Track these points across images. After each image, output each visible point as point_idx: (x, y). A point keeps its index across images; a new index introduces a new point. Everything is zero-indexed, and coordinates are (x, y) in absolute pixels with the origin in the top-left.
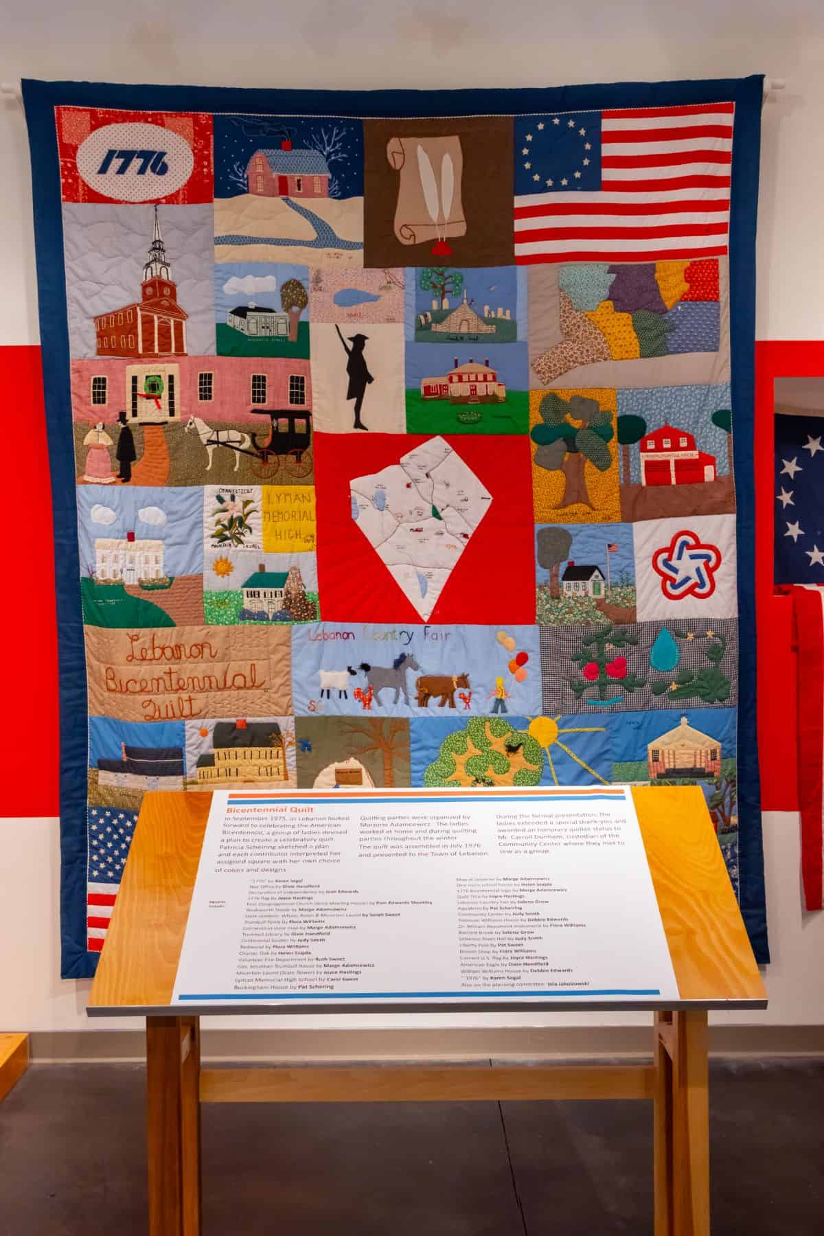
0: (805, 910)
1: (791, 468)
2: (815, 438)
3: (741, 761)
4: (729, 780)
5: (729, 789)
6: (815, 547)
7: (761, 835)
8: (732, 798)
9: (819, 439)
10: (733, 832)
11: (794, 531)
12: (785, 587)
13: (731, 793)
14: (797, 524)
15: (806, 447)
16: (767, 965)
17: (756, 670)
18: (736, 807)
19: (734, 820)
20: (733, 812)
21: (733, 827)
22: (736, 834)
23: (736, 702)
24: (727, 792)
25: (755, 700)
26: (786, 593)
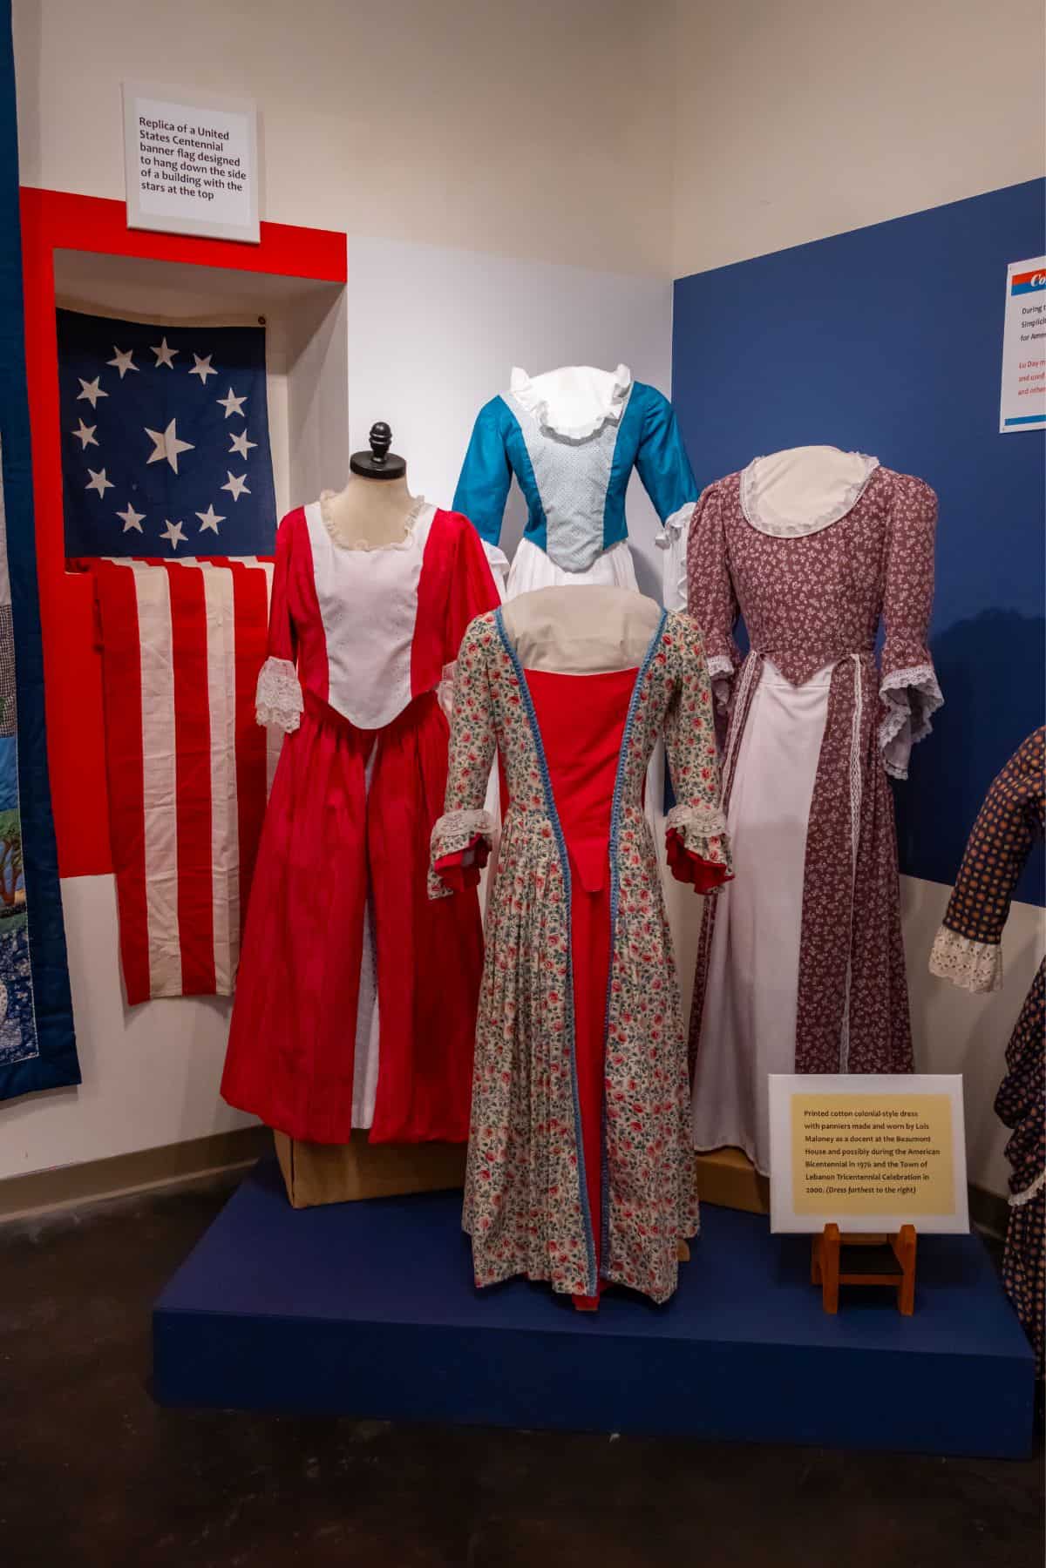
0: (127, 1004)
1: (92, 391)
2: (124, 351)
3: (25, 814)
4: (9, 840)
5: (10, 853)
6: (130, 506)
7: (61, 911)
8: (15, 866)
9: (131, 353)
10: (19, 912)
11: (99, 482)
12: (84, 561)
13: (13, 857)
14: (104, 472)
15: (112, 363)
16: (79, 1086)
17: (43, 682)
18: (22, 878)
19: (20, 896)
20: (18, 885)
21: (18, 906)
22: (25, 915)
23: (15, 730)
24: (7, 859)
25: (43, 723)
26: (84, 569)
